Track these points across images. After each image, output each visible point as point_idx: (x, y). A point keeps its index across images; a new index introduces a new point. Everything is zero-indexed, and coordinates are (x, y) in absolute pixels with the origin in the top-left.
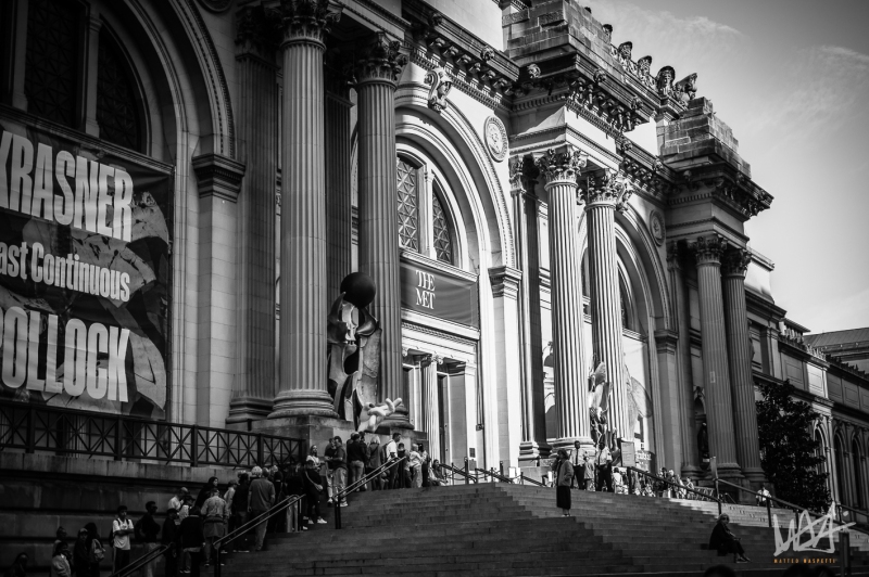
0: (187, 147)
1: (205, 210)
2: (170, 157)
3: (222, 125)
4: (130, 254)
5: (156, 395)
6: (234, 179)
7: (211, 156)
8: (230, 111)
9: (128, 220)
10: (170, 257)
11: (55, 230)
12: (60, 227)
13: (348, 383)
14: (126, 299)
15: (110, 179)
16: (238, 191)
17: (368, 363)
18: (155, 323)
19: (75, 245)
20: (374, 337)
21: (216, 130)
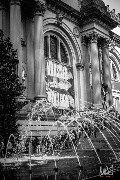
0: (75, 62)
1: (78, 73)
2: (72, 64)
3: (80, 58)
4: (68, 82)
5: (73, 106)
6: (83, 67)
7: (79, 64)
8: (81, 55)
9: (67, 76)
10: (73, 82)
11: (57, 79)
12: (58, 78)
13: (105, 103)
14: (68, 90)
15: (64, 69)
16: (83, 69)
17: (108, 99)
18: (72, 93)
19: (60, 81)
20: (108, 94)
21: (79, 59)
